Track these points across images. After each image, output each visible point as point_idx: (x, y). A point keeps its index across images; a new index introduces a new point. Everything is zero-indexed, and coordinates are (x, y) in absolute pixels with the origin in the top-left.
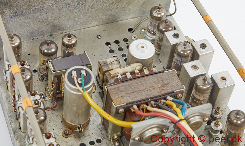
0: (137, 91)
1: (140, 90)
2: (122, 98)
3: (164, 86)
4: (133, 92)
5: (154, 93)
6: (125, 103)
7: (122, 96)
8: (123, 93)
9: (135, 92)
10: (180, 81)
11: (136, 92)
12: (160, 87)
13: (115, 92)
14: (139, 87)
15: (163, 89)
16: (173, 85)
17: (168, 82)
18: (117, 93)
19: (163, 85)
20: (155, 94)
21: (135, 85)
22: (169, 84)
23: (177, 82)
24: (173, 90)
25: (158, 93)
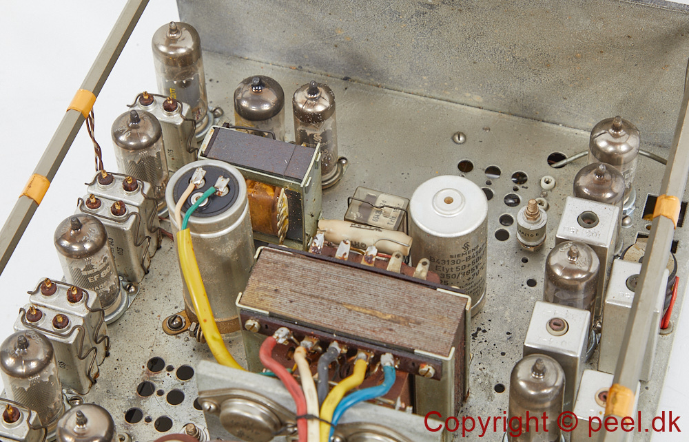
0: (323, 298)
1: (333, 301)
2: (272, 294)
3: (399, 323)
4: (311, 296)
5: (359, 325)
6: (266, 310)
7: (276, 290)
8: (286, 283)
9: (317, 297)
10: (454, 333)
11: (320, 300)
12: (389, 320)
13: (270, 273)
14: (336, 292)
15: (391, 330)
16: (427, 332)
17: (419, 318)
18: (271, 278)
19: (401, 320)
20: (358, 329)
21: (333, 281)
22: (419, 323)
23: (445, 332)
24: (415, 344)
25: (368, 332)
